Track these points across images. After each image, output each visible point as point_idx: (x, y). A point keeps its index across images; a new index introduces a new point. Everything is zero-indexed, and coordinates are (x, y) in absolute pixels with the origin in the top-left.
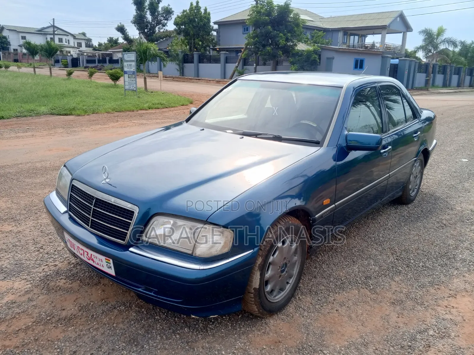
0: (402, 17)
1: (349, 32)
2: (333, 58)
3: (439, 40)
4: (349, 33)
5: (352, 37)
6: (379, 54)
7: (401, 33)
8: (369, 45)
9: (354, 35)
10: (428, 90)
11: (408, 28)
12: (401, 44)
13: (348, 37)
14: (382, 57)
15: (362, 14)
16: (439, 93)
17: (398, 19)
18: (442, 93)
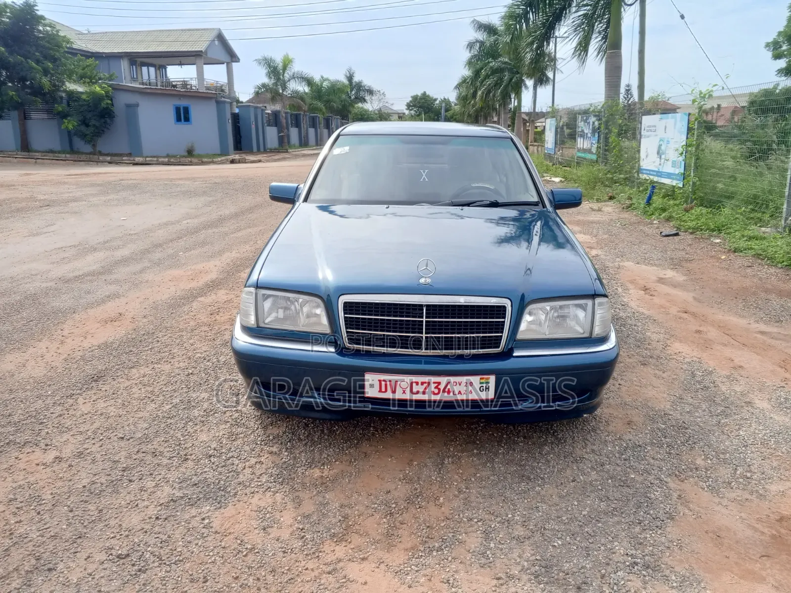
0: (220, 38)
1: (139, 60)
2: (137, 105)
3: (287, 76)
4: (138, 62)
5: (145, 69)
6: (210, 98)
7: (223, 63)
8: (178, 83)
9: (148, 65)
10: (287, 152)
11: (233, 57)
12: (226, 81)
13: (139, 68)
14: (218, 102)
15: (154, 31)
16: (304, 156)
17: (216, 42)
18: (309, 155)
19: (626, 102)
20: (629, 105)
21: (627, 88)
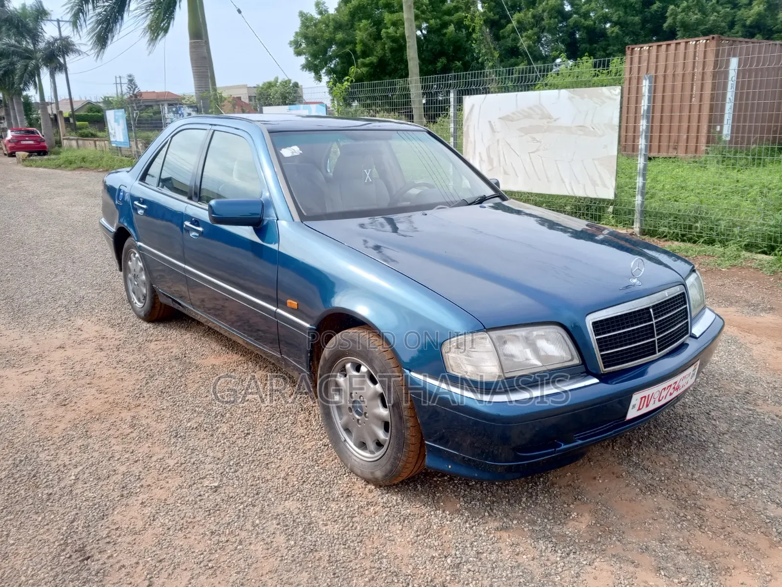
19: (131, 92)
20: (136, 96)
21: (129, 78)
